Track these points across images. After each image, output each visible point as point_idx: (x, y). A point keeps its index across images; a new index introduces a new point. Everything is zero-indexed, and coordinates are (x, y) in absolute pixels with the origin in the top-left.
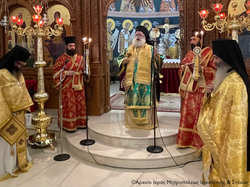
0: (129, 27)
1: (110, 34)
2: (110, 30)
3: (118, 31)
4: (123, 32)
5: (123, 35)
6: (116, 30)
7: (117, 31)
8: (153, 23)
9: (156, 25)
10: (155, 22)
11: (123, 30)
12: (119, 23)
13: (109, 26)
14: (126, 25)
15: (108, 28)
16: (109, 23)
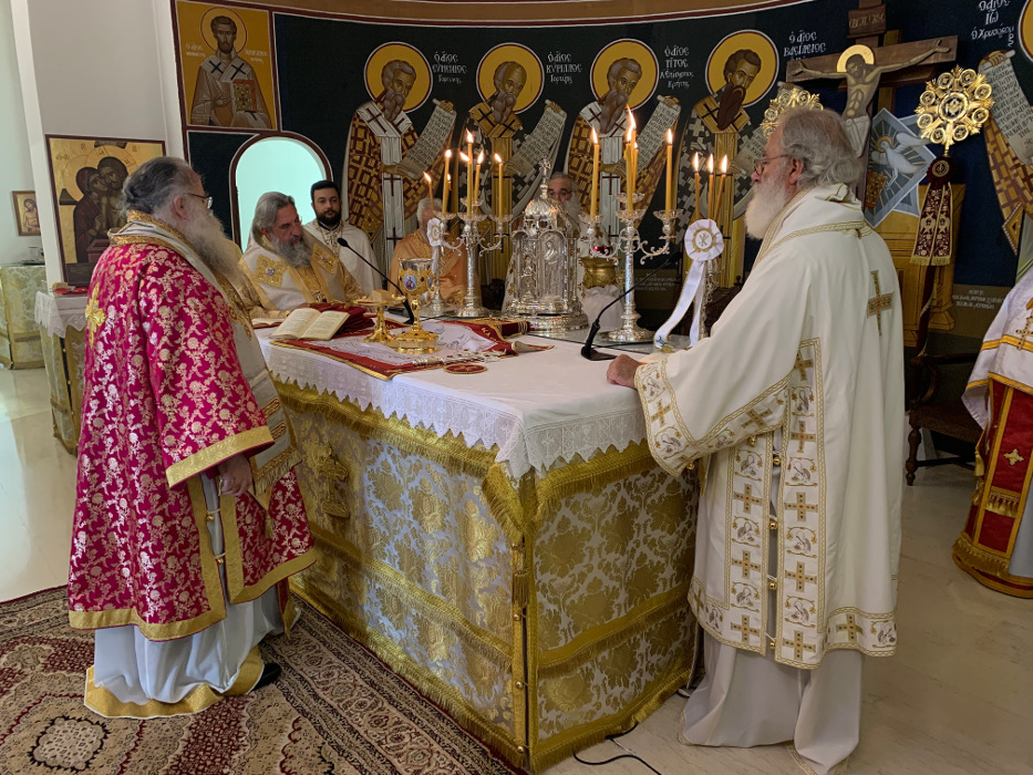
0: (633, 85)
1: (509, 134)
2: (512, 112)
3: (562, 116)
4: (595, 117)
6: (548, 109)
7: (554, 117)
8: (790, 46)
10: (801, 38)
11: (594, 106)
12: (571, 66)
13: (505, 90)
14: (615, 75)
15: (498, 103)
16: (504, 70)
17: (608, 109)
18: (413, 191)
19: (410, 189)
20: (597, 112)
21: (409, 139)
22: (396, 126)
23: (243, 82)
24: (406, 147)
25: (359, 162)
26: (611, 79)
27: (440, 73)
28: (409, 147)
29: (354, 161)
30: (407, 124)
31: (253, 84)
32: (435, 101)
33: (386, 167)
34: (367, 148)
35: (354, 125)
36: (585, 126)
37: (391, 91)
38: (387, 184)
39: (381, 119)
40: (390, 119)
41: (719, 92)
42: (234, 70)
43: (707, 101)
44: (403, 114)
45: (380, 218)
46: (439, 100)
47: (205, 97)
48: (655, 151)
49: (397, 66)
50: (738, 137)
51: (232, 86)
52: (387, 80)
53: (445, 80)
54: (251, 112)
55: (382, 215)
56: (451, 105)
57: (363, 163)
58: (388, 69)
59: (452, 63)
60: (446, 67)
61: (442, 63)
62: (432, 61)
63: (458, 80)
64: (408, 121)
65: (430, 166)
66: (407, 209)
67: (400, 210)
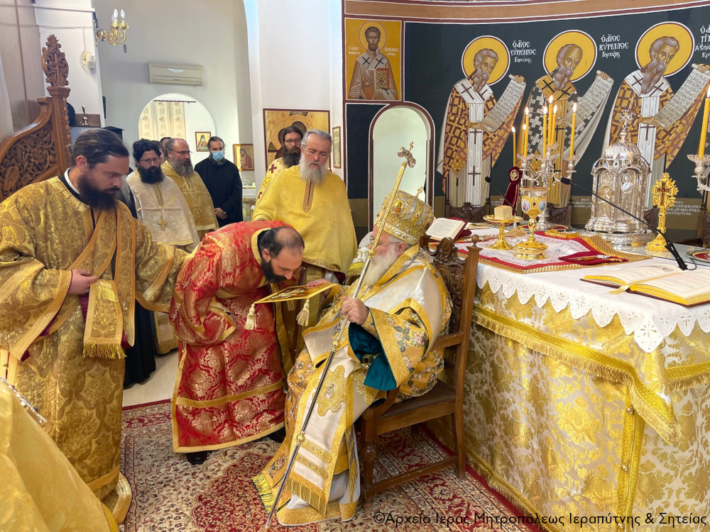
0: (672, 57)
1: (566, 97)
3: (609, 82)
4: (638, 81)
5: (632, 100)
6: (598, 78)
7: (603, 83)
11: (638, 74)
12: (620, 45)
13: (564, 65)
14: (656, 50)
15: (558, 75)
16: (565, 50)
17: (648, 76)
18: (490, 140)
19: (488, 138)
20: (639, 78)
21: (490, 104)
22: (481, 96)
23: (382, 69)
24: (487, 109)
25: (454, 121)
26: (653, 53)
27: (516, 56)
28: (489, 110)
29: (450, 120)
30: (489, 93)
31: (388, 71)
32: (510, 76)
33: (472, 124)
34: (460, 111)
35: (452, 96)
36: (628, 89)
37: (479, 71)
38: (471, 136)
39: (471, 91)
40: (477, 91)
42: (377, 62)
44: (487, 87)
45: (465, 159)
46: (514, 75)
47: (358, 80)
48: (688, 107)
49: (485, 53)
51: (375, 72)
52: (477, 63)
54: (386, 90)
55: (466, 158)
56: (522, 78)
57: (456, 122)
58: (479, 56)
59: (526, 48)
60: (520, 51)
61: (518, 48)
62: (511, 48)
63: (529, 60)
64: (490, 91)
65: (503, 123)
66: (484, 153)
67: (479, 154)
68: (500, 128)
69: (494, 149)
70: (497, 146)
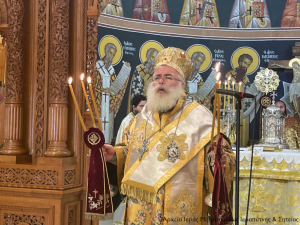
0: (202, 63)
2: (153, 69)
8: (264, 55)
9: (271, 59)
10: (268, 53)
13: (151, 60)
14: (194, 58)
15: (147, 65)
16: (150, 51)
18: (113, 101)
19: (112, 99)
21: (113, 77)
22: (108, 71)
24: (112, 81)
26: (193, 60)
27: (126, 50)
28: (113, 81)
30: (112, 71)
32: (123, 62)
33: (104, 89)
37: (107, 56)
38: (103, 97)
39: (103, 68)
40: (107, 68)
41: (236, 68)
43: (231, 71)
44: (111, 67)
46: (125, 62)
48: (211, 90)
49: (110, 45)
50: (244, 86)
52: (106, 51)
53: (127, 53)
56: (129, 64)
58: (107, 47)
59: (130, 46)
60: (128, 48)
61: (127, 46)
62: (123, 45)
63: (132, 54)
64: (113, 69)
65: (120, 90)
66: (110, 109)
67: (107, 109)
68: (119, 93)
69: (115, 107)
70: (117, 104)
